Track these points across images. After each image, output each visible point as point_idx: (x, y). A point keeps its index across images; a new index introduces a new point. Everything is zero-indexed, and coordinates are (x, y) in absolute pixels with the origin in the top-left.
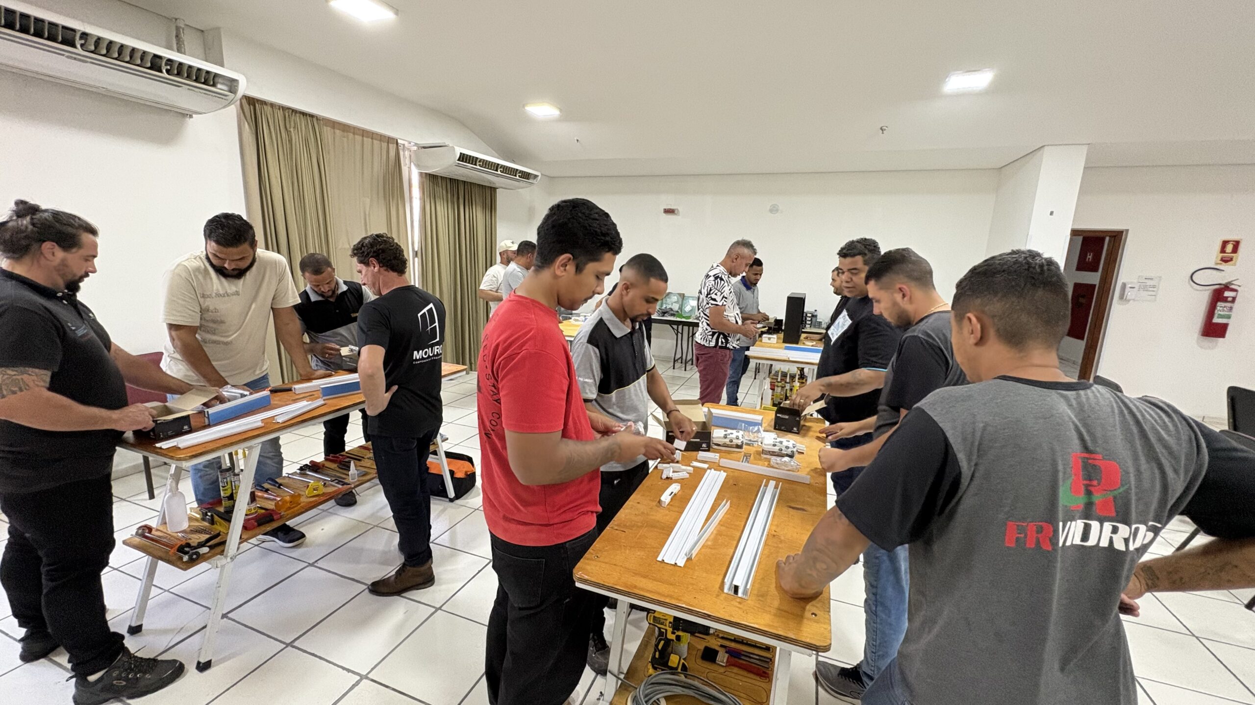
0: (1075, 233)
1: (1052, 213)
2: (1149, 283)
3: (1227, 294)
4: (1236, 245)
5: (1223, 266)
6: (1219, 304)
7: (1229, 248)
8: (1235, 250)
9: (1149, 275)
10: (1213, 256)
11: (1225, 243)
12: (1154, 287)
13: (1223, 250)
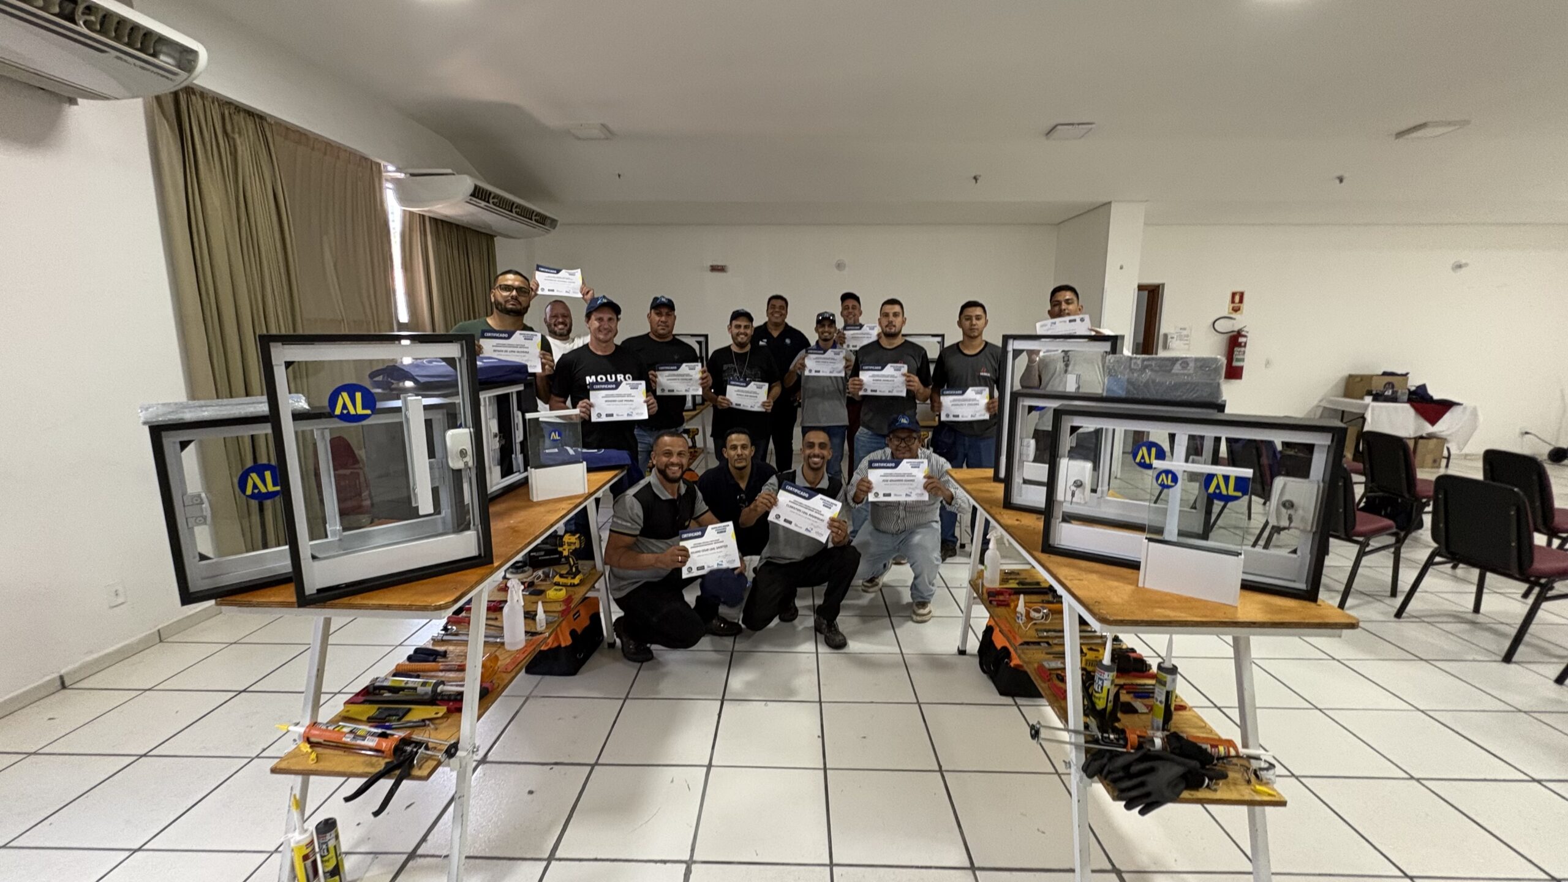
0: (1141, 288)
1: (1121, 268)
2: (1185, 333)
3: (1241, 340)
4: (1242, 295)
5: (1233, 316)
6: (1236, 349)
7: (1237, 299)
8: (1241, 301)
9: (1183, 326)
10: (1225, 308)
11: (1234, 295)
12: (1188, 336)
13: (1233, 301)
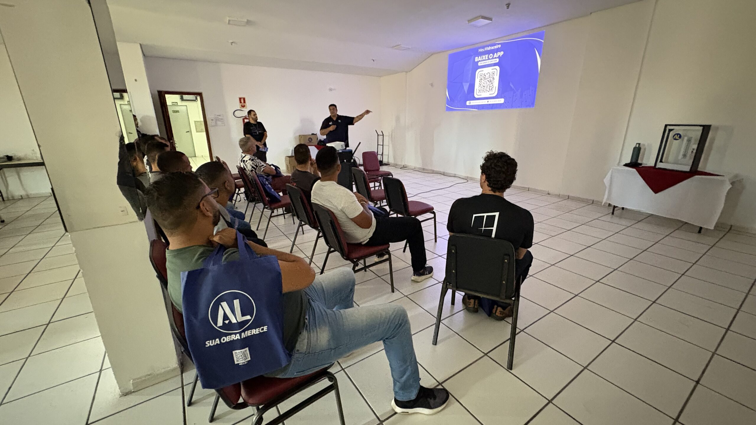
1: (136, 80)
2: (220, 117)
4: (244, 99)
5: (243, 109)
9: (219, 114)
10: (238, 106)
11: (240, 99)
12: (222, 119)
13: (241, 102)
